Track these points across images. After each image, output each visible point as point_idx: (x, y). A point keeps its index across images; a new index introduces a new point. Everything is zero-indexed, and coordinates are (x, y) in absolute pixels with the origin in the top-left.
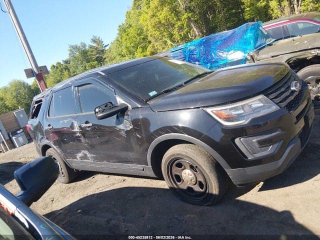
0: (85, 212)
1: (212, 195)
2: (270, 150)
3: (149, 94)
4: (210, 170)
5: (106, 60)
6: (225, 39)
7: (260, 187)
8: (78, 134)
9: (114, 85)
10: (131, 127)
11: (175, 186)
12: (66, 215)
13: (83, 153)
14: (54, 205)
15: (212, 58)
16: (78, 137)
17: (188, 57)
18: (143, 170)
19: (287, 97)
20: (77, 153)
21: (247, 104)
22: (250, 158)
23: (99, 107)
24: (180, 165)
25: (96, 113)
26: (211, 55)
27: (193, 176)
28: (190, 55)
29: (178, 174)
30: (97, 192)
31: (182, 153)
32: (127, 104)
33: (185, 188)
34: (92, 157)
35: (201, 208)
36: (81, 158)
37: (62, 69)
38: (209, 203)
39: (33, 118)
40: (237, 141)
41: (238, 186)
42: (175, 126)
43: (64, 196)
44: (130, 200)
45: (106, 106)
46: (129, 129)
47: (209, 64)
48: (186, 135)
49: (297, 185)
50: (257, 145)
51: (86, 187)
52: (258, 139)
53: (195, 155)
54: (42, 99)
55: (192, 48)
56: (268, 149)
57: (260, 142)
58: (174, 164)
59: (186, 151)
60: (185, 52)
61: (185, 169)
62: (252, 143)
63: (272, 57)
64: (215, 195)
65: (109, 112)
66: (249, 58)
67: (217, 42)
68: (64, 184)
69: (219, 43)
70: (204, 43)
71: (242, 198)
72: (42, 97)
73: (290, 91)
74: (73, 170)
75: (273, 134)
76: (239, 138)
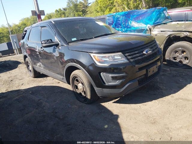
0: (33, 93)
1: (87, 98)
2: (117, 82)
3: (72, 39)
4: (88, 86)
5: (88, 12)
6: (139, 15)
7: (115, 101)
8: (38, 53)
9: (57, 30)
10: (59, 55)
11: (75, 91)
12: (24, 92)
13: (40, 64)
14: (22, 86)
15: (128, 25)
16: (38, 54)
17: (115, 21)
18: (63, 79)
19: (137, 57)
20: (37, 63)
21: (111, 56)
22: (107, 84)
23: (44, 41)
24: (77, 80)
25: (42, 43)
26: (128, 23)
27: (82, 87)
28: (116, 20)
29: (77, 85)
30: (44, 85)
31: (78, 74)
32: (59, 42)
33: (79, 92)
34: (43, 67)
35: (82, 104)
36: (39, 66)
37: (61, 13)
38: (86, 103)
39: (22, 39)
40: (102, 74)
41: (100, 97)
42: (75, 59)
43: (28, 84)
44: (55, 92)
45: (48, 41)
46: (58, 56)
47: (126, 28)
48: (79, 66)
49: (133, 104)
50: (111, 78)
51: (40, 82)
52: (112, 76)
53: (83, 77)
54: (27, 30)
55: (119, 16)
56: (116, 81)
57: (112, 77)
58: (75, 79)
59: (79, 74)
60: (114, 18)
61: (79, 83)
62: (109, 77)
63: (161, 31)
64: (89, 99)
65: (48, 45)
66: (148, 29)
67: (134, 15)
68: (32, 78)
69: (135, 16)
70: (126, 15)
71: (103, 104)
72: (28, 29)
73: (142, 54)
74: (37, 71)
75: (121, 75)
76: (102, 73)
